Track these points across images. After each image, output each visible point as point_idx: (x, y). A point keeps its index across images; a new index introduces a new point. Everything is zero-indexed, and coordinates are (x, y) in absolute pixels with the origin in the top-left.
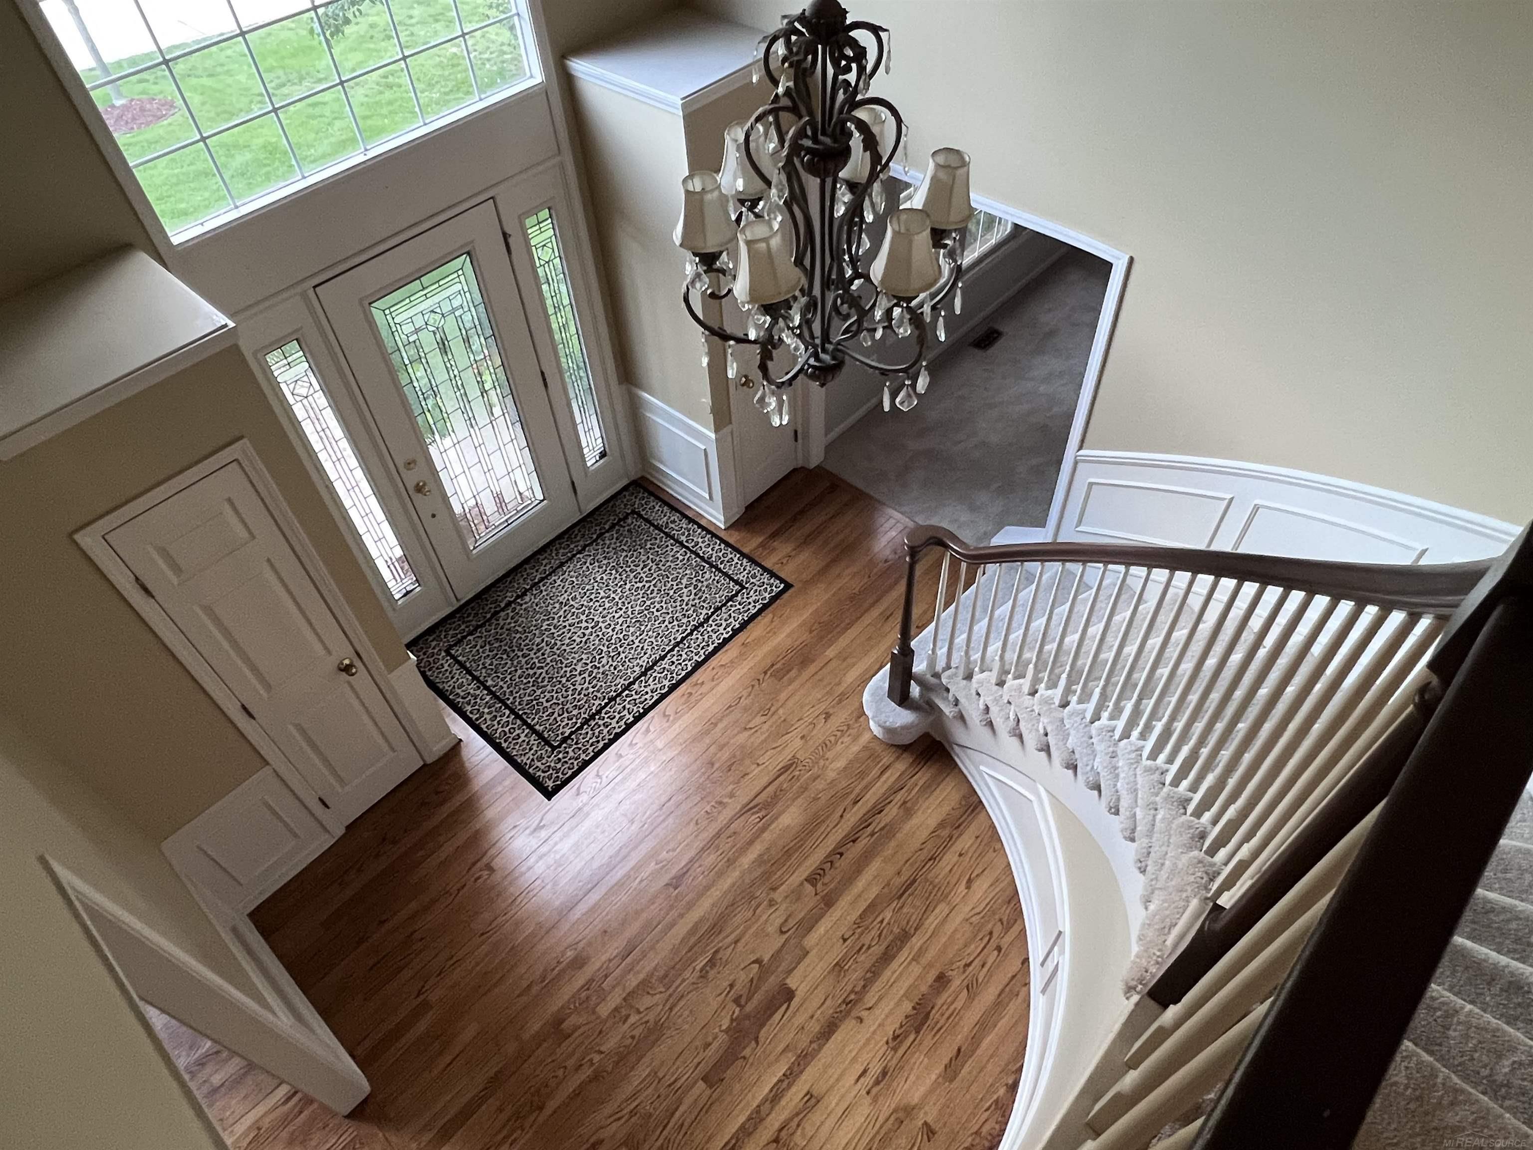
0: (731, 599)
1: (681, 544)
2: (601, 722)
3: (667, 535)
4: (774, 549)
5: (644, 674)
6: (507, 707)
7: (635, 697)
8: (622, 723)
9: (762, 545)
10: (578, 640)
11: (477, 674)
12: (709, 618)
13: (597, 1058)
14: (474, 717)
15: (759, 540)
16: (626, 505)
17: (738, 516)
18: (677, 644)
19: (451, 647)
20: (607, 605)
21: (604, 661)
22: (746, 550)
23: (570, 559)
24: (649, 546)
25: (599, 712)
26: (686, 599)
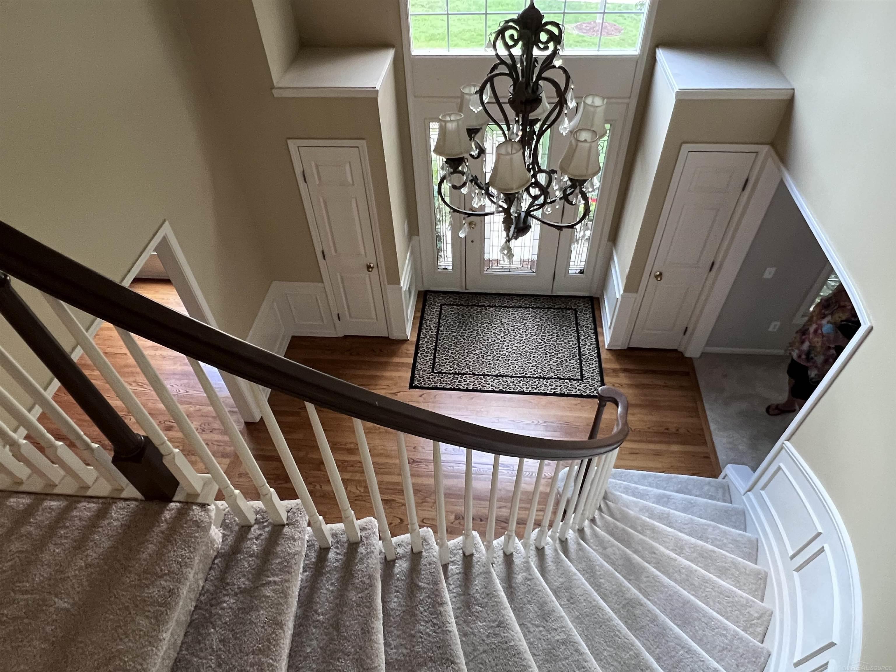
0: (570, 379)
1: (578, 340)
2: (459, 379)
3: (577, 331)
4: (618, 376)
5: (497, 376)
6: (436, 343)
7: (483, 381)
8: (466, 386)
9: (615, 371)
10: (490, 341)
11: (441, 321)
12: (551, 378)
13: (318, 487)
14: (422, 336)
15: (617, 366)
16: (575, 304)
17: (619, 348)
18: (524, 377)
19: (445, 304)
20: (517, 337)
21: (489, 358)
22: (604, 365)
23: (526, 308)
24: (564, 328)
25: (463, 374)
26: (551, 362)
